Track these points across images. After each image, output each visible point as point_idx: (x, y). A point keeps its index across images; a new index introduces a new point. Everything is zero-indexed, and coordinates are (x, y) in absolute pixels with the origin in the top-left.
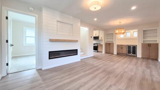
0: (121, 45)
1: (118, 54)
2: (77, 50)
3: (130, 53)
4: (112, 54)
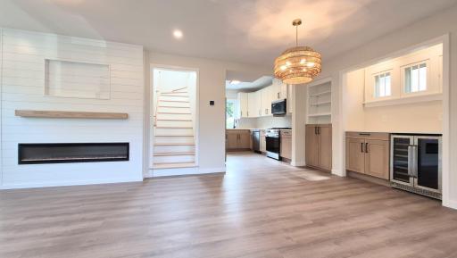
0: (361, 134)
2: (127, 145)
3: (406, 178)
4: (327, 172)
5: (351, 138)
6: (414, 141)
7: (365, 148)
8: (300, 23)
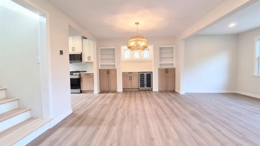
0: (129, 73)
1: (125, 90)
3: (144, 86)
4: (115, 92)
5: (124, 75)
6: (145, 74)
7: (131, 78)
8: (138, 24)
